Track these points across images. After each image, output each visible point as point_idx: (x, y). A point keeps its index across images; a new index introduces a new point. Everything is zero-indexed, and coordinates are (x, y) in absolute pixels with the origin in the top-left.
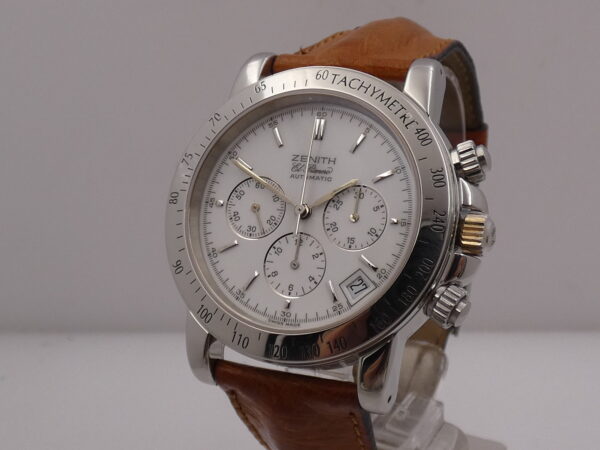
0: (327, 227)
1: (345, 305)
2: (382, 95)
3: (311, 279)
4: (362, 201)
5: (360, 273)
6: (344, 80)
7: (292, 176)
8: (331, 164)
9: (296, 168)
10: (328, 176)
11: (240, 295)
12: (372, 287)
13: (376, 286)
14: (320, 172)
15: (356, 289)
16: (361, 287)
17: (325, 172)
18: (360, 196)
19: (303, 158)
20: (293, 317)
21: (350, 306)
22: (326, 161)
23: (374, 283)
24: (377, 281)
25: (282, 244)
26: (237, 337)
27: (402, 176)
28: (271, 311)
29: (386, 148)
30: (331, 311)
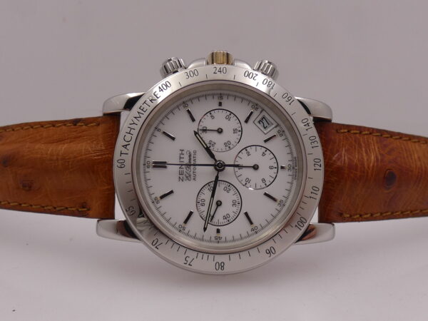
0: (228, 148)
2: (135, 118)
3: (264, 154)
4: (208, 128)
5: (256, 122)
6: (125, 146)
7: (194, 179)
8: (184, 152)
9: (188, 178)
10: (192, 153)
11: (282, 204)
12: (264, 113)
14: (190, 159)
15: (266, 124)
16: (264, 121)
17: (190, 156)
18: (205, 130)
19: (181, 173)
20: (291, 163)
21: (278, 125)
22: (182, 156)
23: (261, 112)
25: (243, 179)
26: (313, 195)
27: (189, 103)
28: (290, 179)
29: (171, 116)
30: (283, 137)
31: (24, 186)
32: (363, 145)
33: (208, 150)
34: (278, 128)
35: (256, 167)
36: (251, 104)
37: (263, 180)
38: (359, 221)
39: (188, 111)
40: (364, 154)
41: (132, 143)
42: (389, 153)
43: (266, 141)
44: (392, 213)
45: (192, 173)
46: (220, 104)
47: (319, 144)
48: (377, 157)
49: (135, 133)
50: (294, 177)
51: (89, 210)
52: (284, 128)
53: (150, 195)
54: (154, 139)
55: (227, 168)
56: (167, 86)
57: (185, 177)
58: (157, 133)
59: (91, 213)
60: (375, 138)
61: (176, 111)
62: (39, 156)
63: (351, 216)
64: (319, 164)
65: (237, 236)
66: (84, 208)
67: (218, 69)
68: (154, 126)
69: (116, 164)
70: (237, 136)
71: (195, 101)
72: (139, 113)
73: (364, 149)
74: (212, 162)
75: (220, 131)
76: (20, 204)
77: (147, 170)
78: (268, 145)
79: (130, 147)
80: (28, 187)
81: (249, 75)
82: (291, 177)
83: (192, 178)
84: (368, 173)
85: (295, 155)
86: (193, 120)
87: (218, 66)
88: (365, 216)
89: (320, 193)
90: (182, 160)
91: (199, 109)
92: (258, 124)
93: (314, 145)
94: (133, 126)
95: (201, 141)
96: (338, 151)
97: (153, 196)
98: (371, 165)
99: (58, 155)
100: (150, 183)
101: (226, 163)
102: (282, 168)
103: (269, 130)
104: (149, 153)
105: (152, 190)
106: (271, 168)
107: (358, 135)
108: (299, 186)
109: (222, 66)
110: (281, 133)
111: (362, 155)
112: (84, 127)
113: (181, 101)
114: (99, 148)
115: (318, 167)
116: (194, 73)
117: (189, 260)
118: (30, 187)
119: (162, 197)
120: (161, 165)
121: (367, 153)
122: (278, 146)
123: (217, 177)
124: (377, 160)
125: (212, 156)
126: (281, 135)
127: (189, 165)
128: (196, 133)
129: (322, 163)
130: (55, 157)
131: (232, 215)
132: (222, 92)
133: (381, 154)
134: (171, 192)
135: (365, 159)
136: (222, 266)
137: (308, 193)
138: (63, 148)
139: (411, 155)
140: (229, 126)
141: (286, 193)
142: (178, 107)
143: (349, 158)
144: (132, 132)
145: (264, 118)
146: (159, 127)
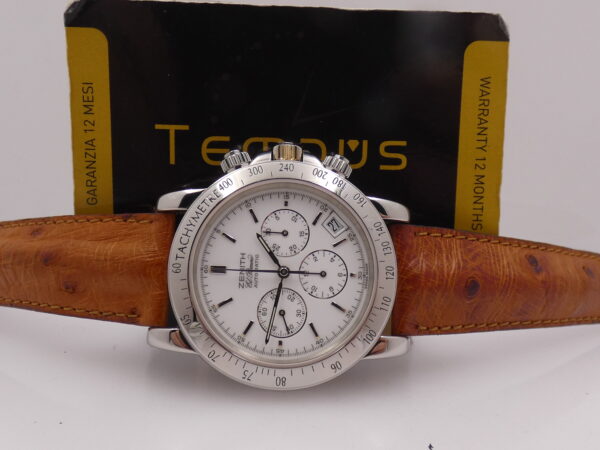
0: (293, 253)
2: (194, 218)
3: (332, 260)
4: (272, 230)
5: (325, 225)
6: (181, 249)
7: (255, 286)
8: (245, 256)
9: (249, 284)
10: (255, 258)
11: (350, 315)
12: (333, 215)
13: (333, 211)
14: (251, 265)
15: (336, 227)
16: (334, 223)
17: (252, 261)
18: (268, 232)
19: (241, 279)
20: (361, 270)
21: (348, 228)
22: (243, 260)
23: (331, 213)
25: (309, 286)
26: (384, 306)
27: (252, 202)
28: (359, 288)
29: (231, 216)
30: (354, 242)
31: (67, 288)
32: (444, 249)
33: (271, 254)
34: (349, 232)
35: (323, 274)
36: (320, 205)
37: (331, 288)
38: (438, 334)
39: (251, 211)
40: (445, 261)
41: (189, 246)
42: (474, 259)
43: (335, 245)
44: (476, 325)
45: (253, 279)
46: (286, 204)
47: (393, 250)
48: (459, 264)
49: (192, 235)
50: (365, 285)
51: (139, 316)
52: (356, 232)
53: (207, 302)
54: (212, 242)
55: (292, 275)
56: (228, 183)
57: (245, 284)
58: (216, 235)
59: (141, 319)
60: (458, 241)
61: (238, 211)
62: (85, 255)
63: (428, 328)
64: (391, 272)
65: (301, 350)
66: (133, 313)
67: (284, 166)
68: (214, 226)
69: (170, 268)
70: (304, 239)
71: (259, 200)
72: (197, 213)
73: (444, 255)
74: (276, 268)
75: (285, 234)
76: (62, 308)
77: (205, 275)
78: (338, 250)
79: (187, 251)
80: (71, 289)
81: (318, 173)
82: (361, 286)
83: (253, 284)
84: (447, 281)
85: (366, 261)
86: (256, 221)
87: (285, 163)
88: (444, 329)
89: (391, 304)
90: (243, 265)
91: (263, 209)
92: (327, 227)
93: (386, 251)
94: (190, 227)
95: (264, 244)
96: (415, 257)
97: (211, 304)
98: (452, 272)
99: (106, 255)
100: (207, 290)
101: (291, 270)
102: (352, 275)
103: (339, 233)
104: (207, 257)
105: (209, 298)
106: (340, 275)
107: (439, 239)
108: (369, 296)
109: (289, 163)
110: (352, 237)
111: (442, 261)
112: (135, 224)
113: (243, 200)
114: (151, 249)
115: (389, 276)
116: (258, 170)
117: (248, 374)
118: (74, 290)
119: (221, 305)
120: (220, 269)
121: (447, 258)
122: (348, 252)
123: (281, 285)
124: (459, 267)
125: (276, 261)
126: (352, 239)
127: (250, 271)
128: (258, 236)
129: (395, 271)
130: (102, 258)
131: (296, 326)
132: (289, 191)
133: (465, 261)
134: (231, 300)
135: (446, 266)
136: (283, 381)
137: (378, 304)
138: (111, 248)
139: (499, 261)
140: (295, 228)
141: (355, 304)
142: (239, 206)
143: (427, 265)
144: (190, 233)
145: (334, 220)
146: (219, 228)
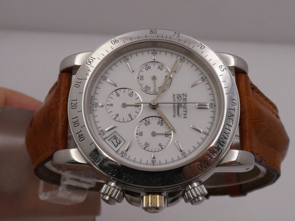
1: (104, 137)
2: (226, 138)
3: (117, 116)
4: (164, 136)
5: (123, 142)
7: (174, 95)
8: (183, 116)
9: (179, 96)
10: (176, 115)
11: (104, 78)
12: (116, 149)
13: (117, 152)
14: (178, 110)
15: (114, 141)
16: (116, 144)
17: (178, 113)
18: (167, 134)
20: (95, 109)
22: (185, 113)
23: (118, 150)
24: (120, 152)
26: (79, 81)
27: (180, 156)
28: (97, 96)
29: (196, 145)
30: (100, 129)
36: (127, 157)
37: (118, 95)
39: (181, 150)
43: (115, 126)
45: (176, 100)
46: (154, 156)
50: (93, 98)
52: (99, 136)
53: (209, 83)
54: (209, 125)
56: (202, 167)
57: (182, 97)
58: (207, 131)
61: (191, 149)
64: (73, 105)
65: (140, 54)
69: (238, 103)
70: (139, 130)
71: (176, 158)
72: (223, 142)
75: (154, 134)
77: (213, 102)
78: (113, 123)
82: (96, 98)
83: (176, 96)
85: (91, 115)
90: (185, 110)
92: (121, 140)
93: (76, 119)
97: (205, 82)
100: (209, 92)
103: (113, 135)
104: (212, 115)
105: (207, 87)
110: (102, 133)
126: (102, 131)
136: (151, 32)
140: (146, 138)
141: (100, 85)
142: (190, 153)
145: (116, 146)
146: (205, 136)
